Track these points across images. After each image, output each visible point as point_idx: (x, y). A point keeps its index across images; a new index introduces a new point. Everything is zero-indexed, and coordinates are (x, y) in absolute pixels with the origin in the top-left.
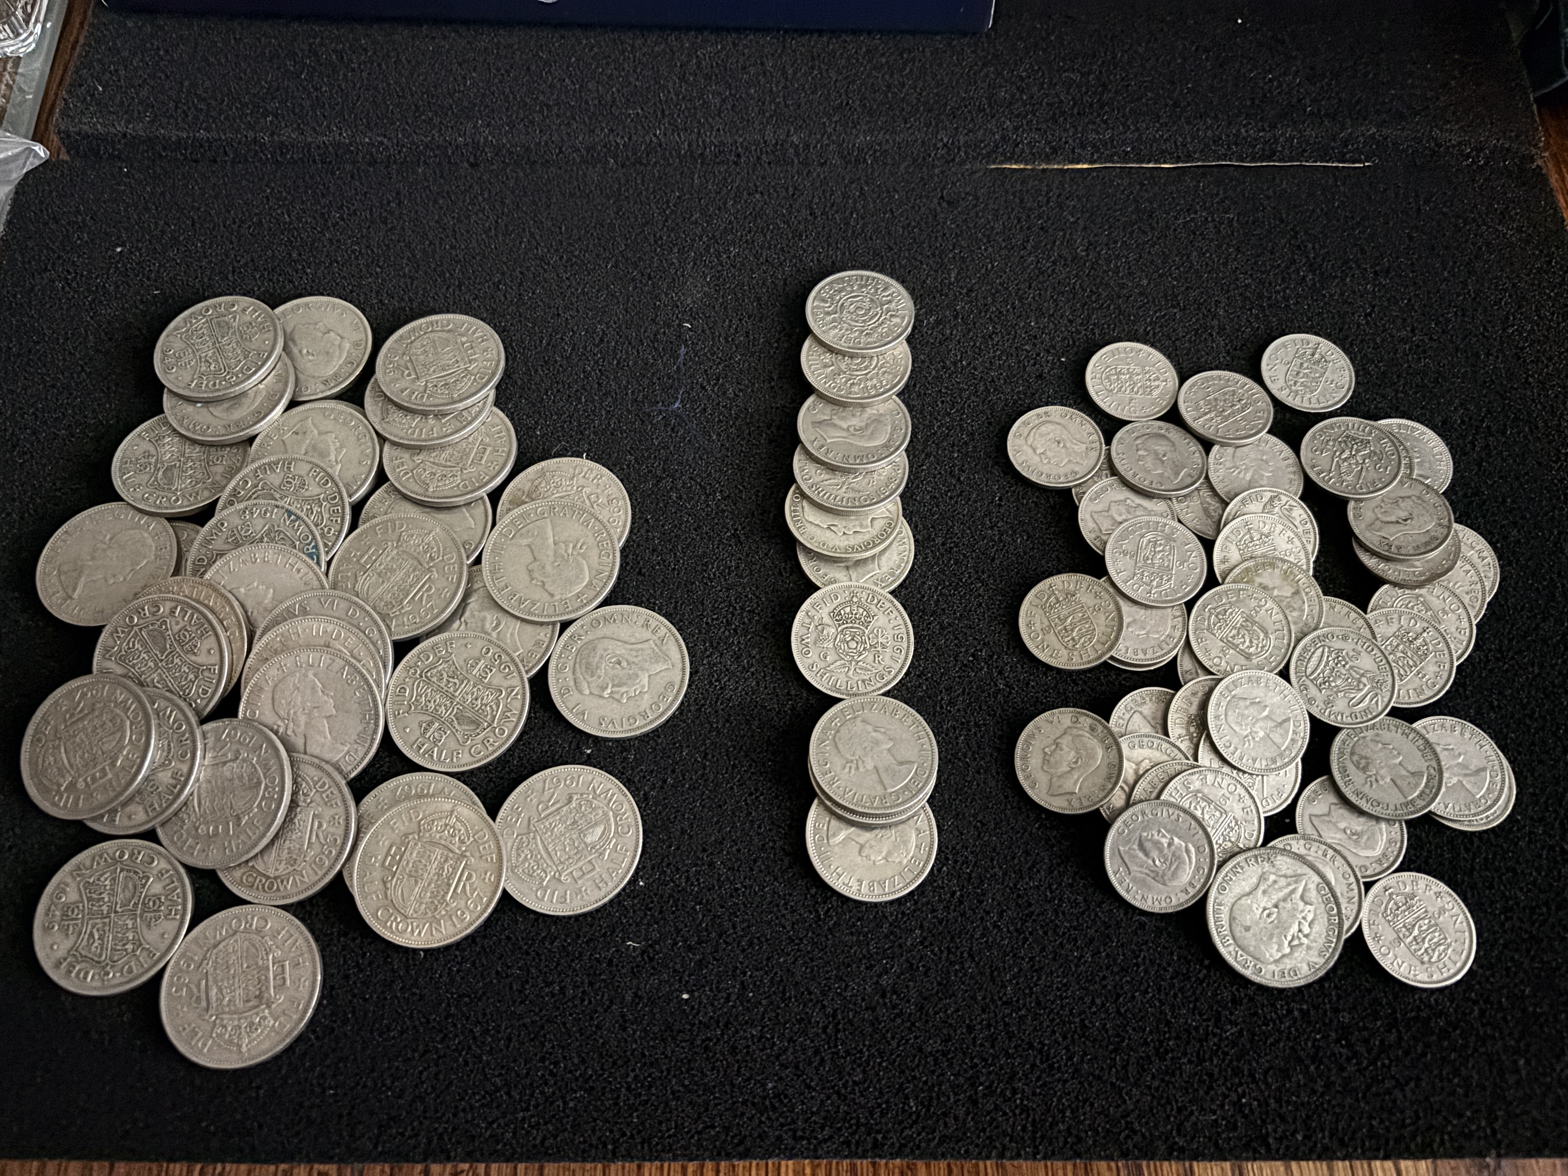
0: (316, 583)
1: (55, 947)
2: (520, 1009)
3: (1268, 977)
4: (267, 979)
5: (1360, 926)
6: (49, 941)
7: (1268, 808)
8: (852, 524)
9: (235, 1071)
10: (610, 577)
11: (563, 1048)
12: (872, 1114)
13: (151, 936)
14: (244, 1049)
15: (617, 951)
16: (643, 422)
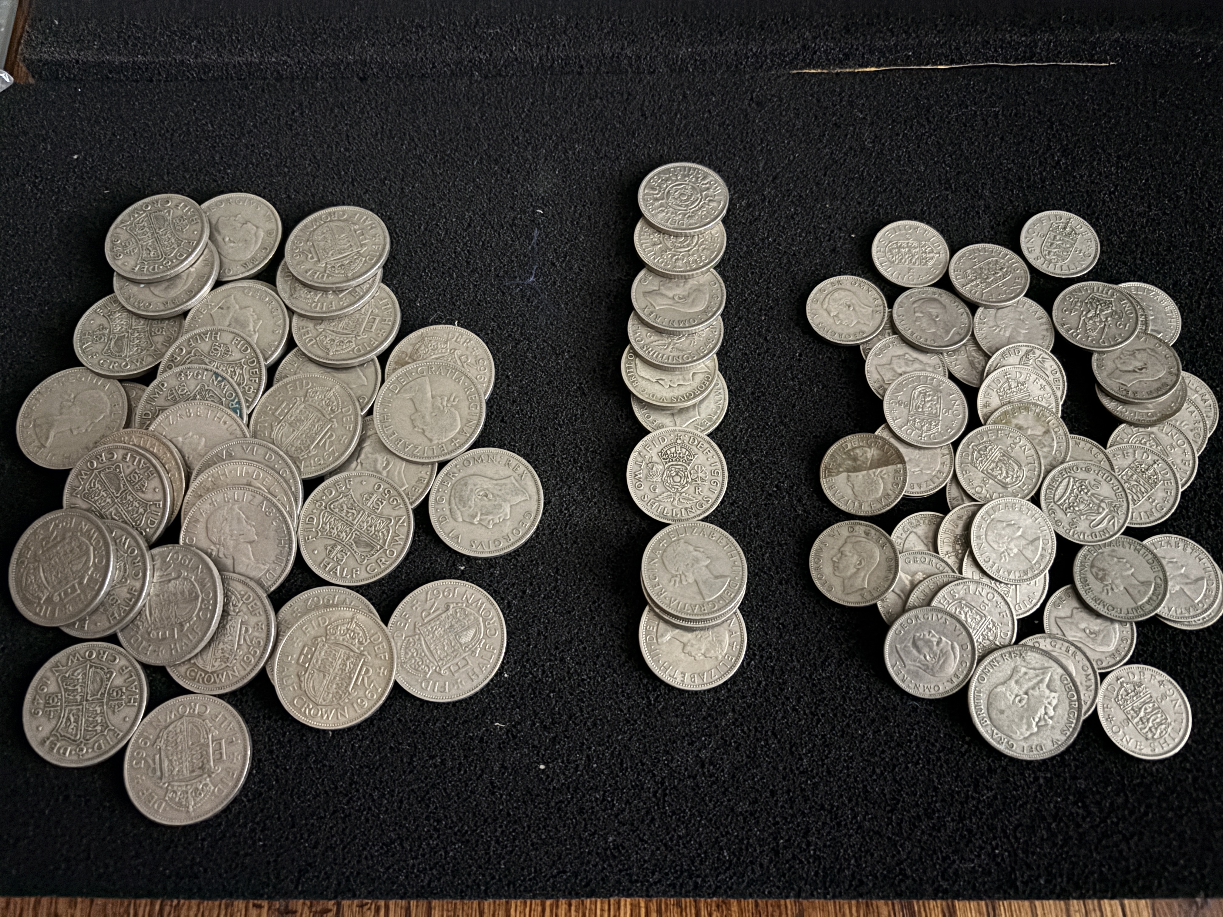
0: (238, 432)
1: (40, 729)
2: (410, 777)
3: (1018, 751)
4: (208, 753)
5: (1096, 709)
6: (35, 723)
7: (1020, 612)
8: (676, 378)
9: (184, 827)
10: (478, 425)
11: (444, 808)
12: (693, 862)
13: (115, 720)
14: (191, 809)
15: (487, 730)
16: (504, 293)
